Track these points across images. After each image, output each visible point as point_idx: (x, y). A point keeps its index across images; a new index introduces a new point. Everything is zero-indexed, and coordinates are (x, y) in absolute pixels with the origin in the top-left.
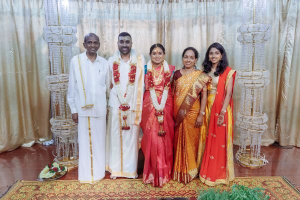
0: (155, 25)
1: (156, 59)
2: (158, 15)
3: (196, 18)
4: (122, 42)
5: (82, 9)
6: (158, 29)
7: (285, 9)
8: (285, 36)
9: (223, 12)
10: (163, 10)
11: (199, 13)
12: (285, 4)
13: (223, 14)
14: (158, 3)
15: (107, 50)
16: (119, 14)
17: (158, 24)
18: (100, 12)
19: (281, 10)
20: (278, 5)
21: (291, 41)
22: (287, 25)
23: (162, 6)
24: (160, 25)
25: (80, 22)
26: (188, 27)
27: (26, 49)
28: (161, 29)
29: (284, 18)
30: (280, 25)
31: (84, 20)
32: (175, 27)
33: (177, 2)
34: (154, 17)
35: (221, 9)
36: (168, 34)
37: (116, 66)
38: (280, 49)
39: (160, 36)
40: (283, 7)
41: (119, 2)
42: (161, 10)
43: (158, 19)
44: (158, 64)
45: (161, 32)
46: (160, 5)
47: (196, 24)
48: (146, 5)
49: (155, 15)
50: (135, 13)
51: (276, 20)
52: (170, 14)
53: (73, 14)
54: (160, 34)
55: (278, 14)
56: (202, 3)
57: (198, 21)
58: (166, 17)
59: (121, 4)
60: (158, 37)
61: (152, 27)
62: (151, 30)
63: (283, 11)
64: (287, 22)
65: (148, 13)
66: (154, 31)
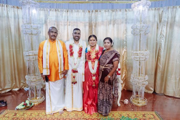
0: (88, 24)
1: (92, 43)
2: (89, 19)
3: (111, 21)
4: (76, 33)
5: (47, 15)
6: (89, 27)
7: (161, 16)
8: (160, 31)
9: (126, 17)
10: (92, 16)
11: (112, 18)
12: (160, 13)
13: (126, 18)
14: (89, 12)
15: (61, 38)
16: (68, 18)
17: (89, 24)
18: (57, 17)
19: (159, 16)
20: (156, 13)
21: (164, 34)
22: (161, 25)
23: (92, 14)
24: (90, 24)
25: (46, 22)
26: (106, 25)
27: (15, 36)
28: (91, 27)
29: (160, 21)
30: (157, 25)
31: (48, 21)
32: (99, 26)
33: (100, 11)
34: (87, 20)
35: (125, 16)
36: (95, 29)
37: (71, 47)
38: (158, 39)
39: (90, 31)
40: (159, 15)
41: (67, 11)
42: (91, 16)
43: (89, 21)
44: (93, 46)
45: (91, 28)
46: (91, 13)
47: (110, 24)
48: (83, 13)
49: (88, 19)
50: (77, 18)
51: (155, 22)
52: (96, 18)
53: (42, 18)
54: (90, 29)
55: (157, 19)
56: (114, 12)
57: (112, 22)
58: (94, 20)
59: (69, 12)
60: (89, 31)
61: (86, 25)
62: (86, 27)
63: (159, 17)
64: (162, 23)
65: (84, 18)
66: (87, 28)
